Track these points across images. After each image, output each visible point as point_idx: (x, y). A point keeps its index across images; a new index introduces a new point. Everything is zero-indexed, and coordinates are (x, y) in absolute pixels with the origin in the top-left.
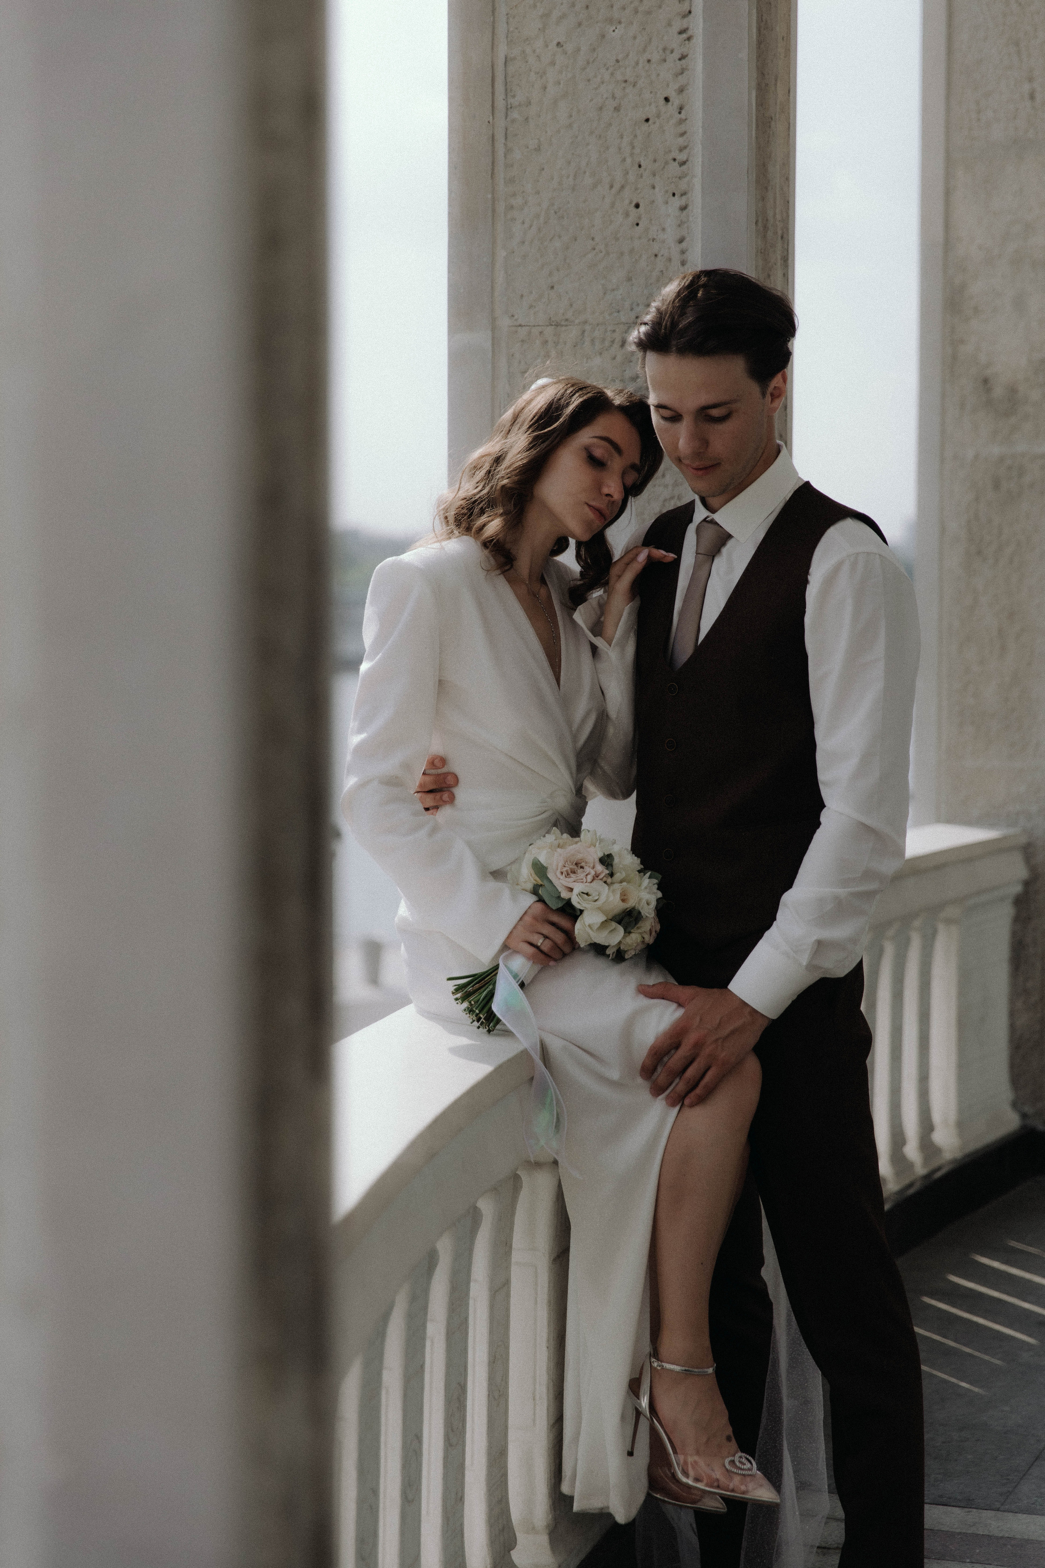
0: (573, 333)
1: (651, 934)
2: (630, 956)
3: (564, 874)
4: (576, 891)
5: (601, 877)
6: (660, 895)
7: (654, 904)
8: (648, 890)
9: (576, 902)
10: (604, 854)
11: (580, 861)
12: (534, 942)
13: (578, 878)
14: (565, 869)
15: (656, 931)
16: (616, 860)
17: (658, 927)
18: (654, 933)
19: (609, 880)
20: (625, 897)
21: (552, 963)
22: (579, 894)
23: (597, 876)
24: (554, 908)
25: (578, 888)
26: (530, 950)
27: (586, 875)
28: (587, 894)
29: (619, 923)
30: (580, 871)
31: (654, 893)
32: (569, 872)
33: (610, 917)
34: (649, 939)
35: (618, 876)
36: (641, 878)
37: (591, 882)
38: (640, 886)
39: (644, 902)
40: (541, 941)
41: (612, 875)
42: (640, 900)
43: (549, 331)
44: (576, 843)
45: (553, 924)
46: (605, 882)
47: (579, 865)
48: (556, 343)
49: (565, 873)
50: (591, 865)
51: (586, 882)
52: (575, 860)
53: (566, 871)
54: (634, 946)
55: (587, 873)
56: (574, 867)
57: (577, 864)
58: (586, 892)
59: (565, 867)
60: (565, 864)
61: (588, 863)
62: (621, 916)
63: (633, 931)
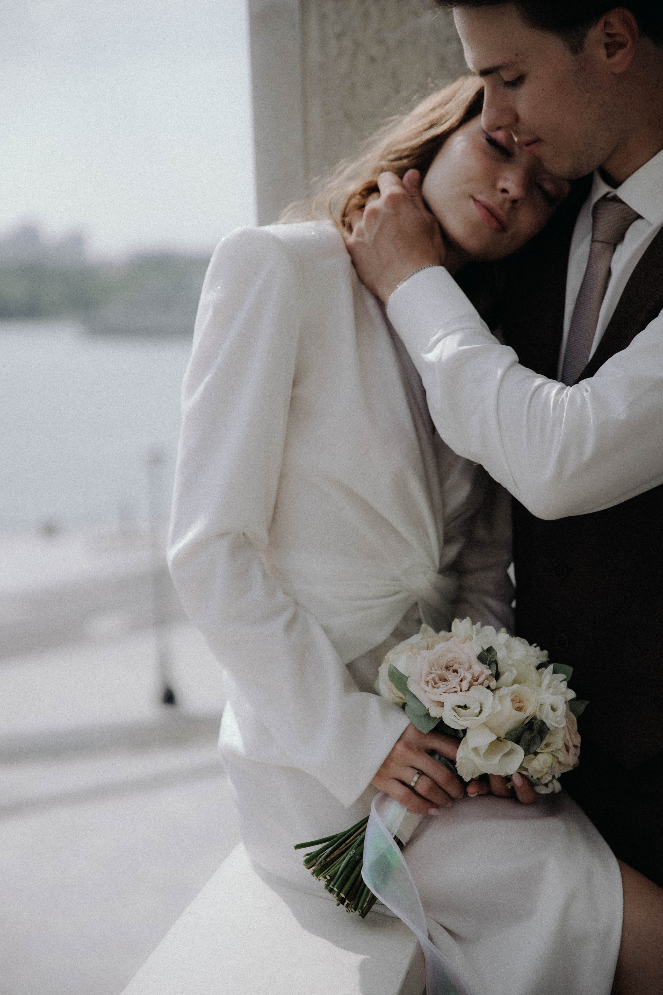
1: (568, 751)
3: (430, 685)
4: (448, 706)
5: (480, 680)
6: (572, 694)
7: (562, 708)
8: (551, 690)
9: (451, 720)
10: (483, 649)
11: (450, 664)
12: (407, 781)
13: (449, 687)
14: (431, 677)
15: (575, 746)
16: (501, 654)
17: (577, 740)
18: (572, 750)
19: (493, 684)
20: (521, 705)
22: (454, 709)
23: (475, 680)
24: (425, 732)
25: (451, 700)
26: (401, 790)
27: (461, 681)
28: (465, 707)
29: (517, 741)
30: (450, 675)
31: (562, 694)
32: (437, 679)
33: (502, 735)
35: (506, 677)
36: (541, 675)
37: (468, 690)
38: (540, 687)
39: (547, 708)
40: (415, 778)
41: (497, 676)
42: (542, 706)
44: (448, 639)
45: (429, 753)
46: (488, 687)
47: (452, 668)
49: (431, 682)
50: (467, 666)
51: (461, 691)
52: (444, 662)
53: (433, 679)
54: (545, 770)
55: (461, 678)
56: (444, 671)
57: (447, 668)
58: (463, 705)
59: (432, 674)
60: (431, 670)
61: (463, 664)
62: (518, 732)
63: (538, 750)
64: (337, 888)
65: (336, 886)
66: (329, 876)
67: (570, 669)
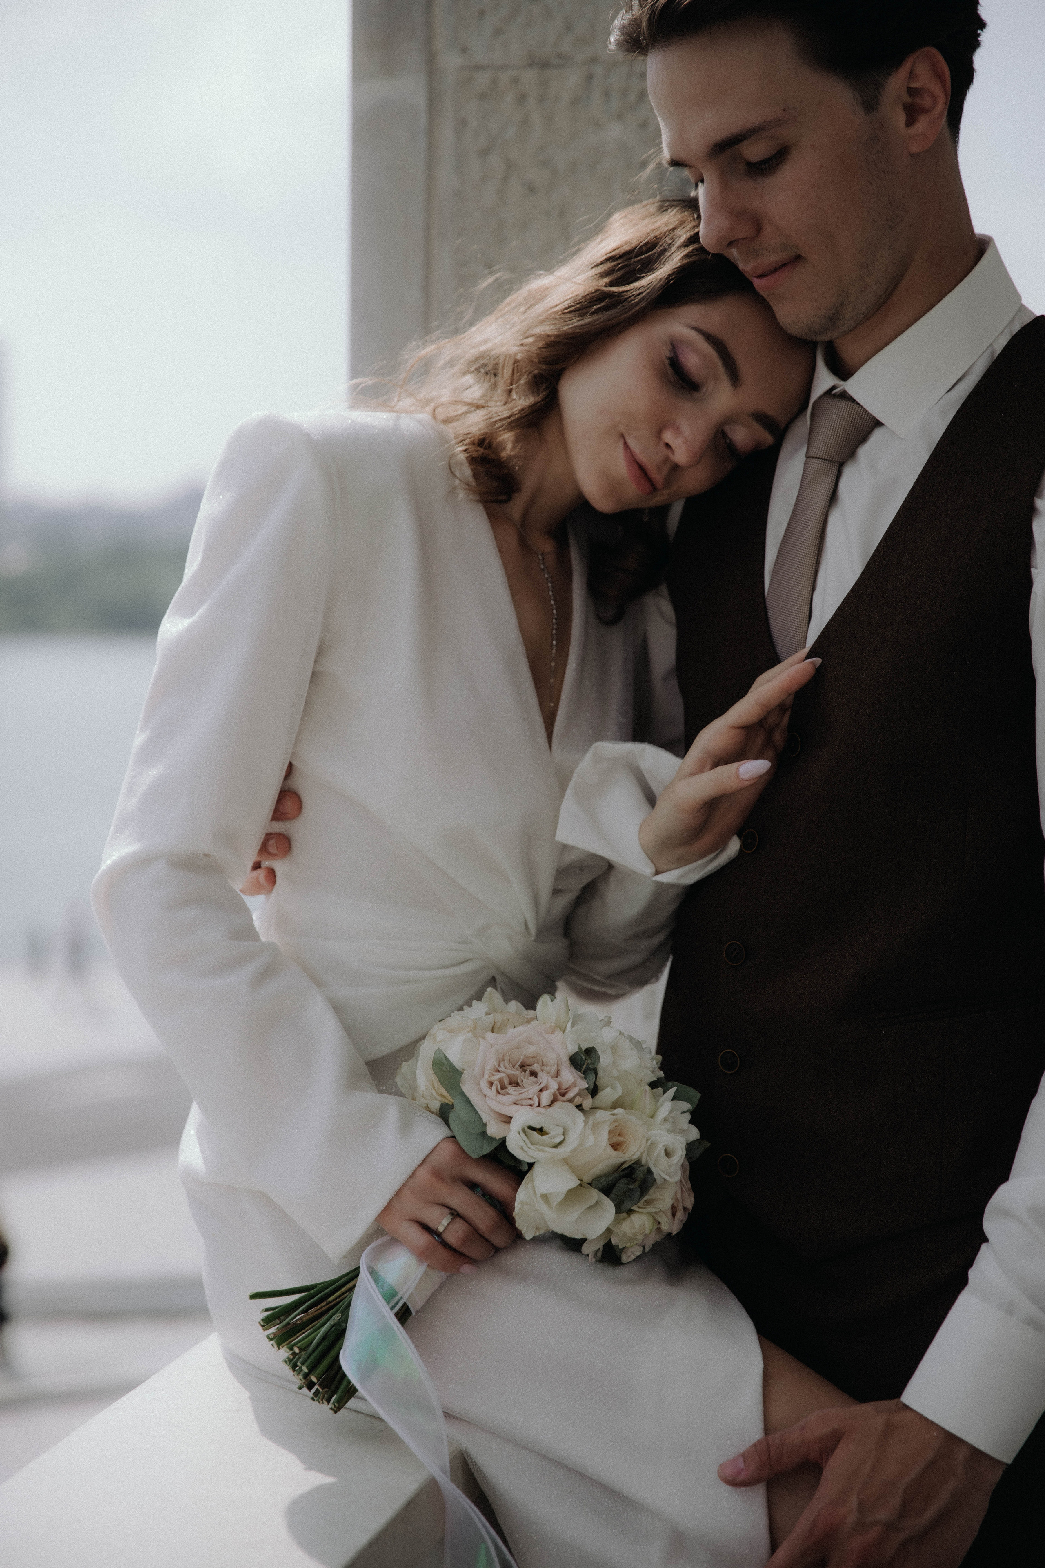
0: (572, 79)
1: (674, 1215)
2: (633, 1257)
3: (494, 1088)
4: (516, 1124)
5: (570, 1095)
6: (694, 1133)
7: (680, 1155)
8: (668, 1125)
9: (517, 1146)
10: (580, 1048)
11: (529, 1061)
12: (432, 1225)
13: (523, 1096)
14: (498, 1076)
15: (685, 1209)
16: (605, 1060)
17: (690, 1202)
18: (680, 1215)
19: (588, 1103)
20: (621, 1139)
21: (466, 1269)
22: (524, 1130)
23: (561, 1093)
24: (475, 1156)
25: (523, 1117)
26: (420, 1238)
27: (541, 1091)
28: (541, 1131)
29: (607, 1191)
30: (528, 1080)
31: (682, 1131)
32: (506, 1082)
33: (587, 1178)
34: (672, 1226)
35: (607, 1095)
36: (656, 1098)
37: (550, 1106)
38: (652, 1117)
39: (659, 1150)
40: (445, 1222)
41: (594, 1091)
42: (652, 1146)
43: (529, 76)
44: (529, 1021)
45: (472, 1186)
46: (579, 1107)
47: (529, 1069)
48: (542, 99)
49: (497, 1084)
50: (553, 1070)
51: (539, 1106)
52: (520, 1057)
53: (501, 1081)
54: (638, 1237)
55: (542, 1086)
56: (517, 1073)
57: (522, 1066)
58: (538, 1126)
59: (499, 1071)
60: (499, 1066)
61: (546, 1065)
62: (611, 1178)
63: (635, 1208)
64: (307, 1368)
65: (307, 1364)
66: (298, 1347)
67: (697, 1095)
